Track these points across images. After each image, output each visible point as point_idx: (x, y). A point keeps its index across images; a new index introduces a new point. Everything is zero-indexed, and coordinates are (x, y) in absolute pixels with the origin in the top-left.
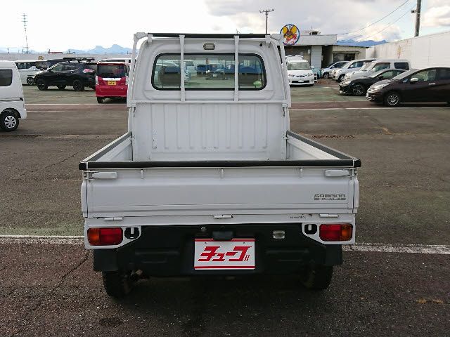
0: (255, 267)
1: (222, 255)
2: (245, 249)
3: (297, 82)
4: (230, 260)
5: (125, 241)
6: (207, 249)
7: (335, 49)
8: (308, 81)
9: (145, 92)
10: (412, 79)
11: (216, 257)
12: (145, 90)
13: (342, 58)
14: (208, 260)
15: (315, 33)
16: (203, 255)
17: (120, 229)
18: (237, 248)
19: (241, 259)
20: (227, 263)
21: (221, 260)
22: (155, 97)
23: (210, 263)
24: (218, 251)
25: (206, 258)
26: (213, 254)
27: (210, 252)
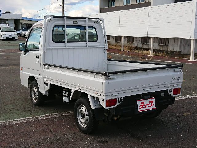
0: (156, 108)
1: (146, 105)
2: (152, 102)
3: (9, 38)
4: (149, 107)
5: (118, 104)
6: (141, 103)
7: (21, 21)
8: (15, 38)
9: (49, 44)
10: (76, 38)
11: (144, 106)
12: (49, 43)
13: (25, 26)
14: (142, 108)
15: (8, 12)
16: (140, 106)
17: (116, 99)
18: (150, 102)
19: (151, 106)
20: (148, 108)
21: (146, 107)
22: (54, 45)
23: (143, 109)
24: (144, 104)
25: (141, 107)
26: (143, 105)
27: (142, 104)
